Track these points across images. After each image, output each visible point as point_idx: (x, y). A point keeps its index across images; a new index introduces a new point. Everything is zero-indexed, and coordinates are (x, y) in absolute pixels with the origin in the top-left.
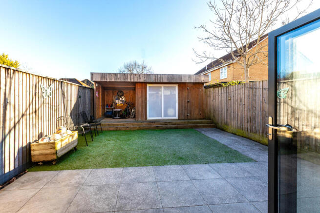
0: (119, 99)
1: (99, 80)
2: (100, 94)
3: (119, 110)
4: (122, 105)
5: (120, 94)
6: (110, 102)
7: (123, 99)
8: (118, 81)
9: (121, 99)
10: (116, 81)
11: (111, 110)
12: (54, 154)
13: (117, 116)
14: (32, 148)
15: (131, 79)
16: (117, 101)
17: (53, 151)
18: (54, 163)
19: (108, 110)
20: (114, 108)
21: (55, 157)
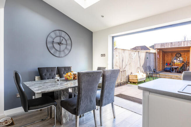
0: (177, 59)
1: (159, 47)
2: (161, 56)
3: (176, 67)
4: (180, 63)
5: (177, 55)
6: (169, 62)
7: (181, 59)
8: (173, 47)
9: (178, 59)
10: (172, 47)
11: (170, 67)
12: (136, 80)
13: (174, 71)
14: (130, 77)
15: (184, 45)
16: (175, 61)
17: (136, 79)
18: (137, 83)
19: (167, 67)
20: (172, 66)
21: (137, 81)
